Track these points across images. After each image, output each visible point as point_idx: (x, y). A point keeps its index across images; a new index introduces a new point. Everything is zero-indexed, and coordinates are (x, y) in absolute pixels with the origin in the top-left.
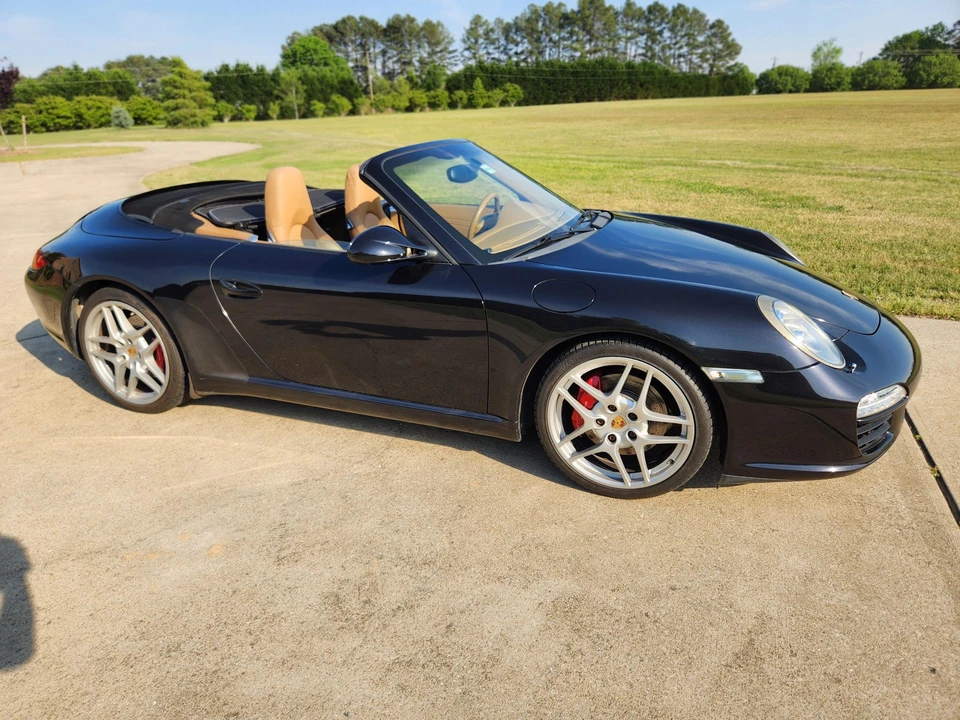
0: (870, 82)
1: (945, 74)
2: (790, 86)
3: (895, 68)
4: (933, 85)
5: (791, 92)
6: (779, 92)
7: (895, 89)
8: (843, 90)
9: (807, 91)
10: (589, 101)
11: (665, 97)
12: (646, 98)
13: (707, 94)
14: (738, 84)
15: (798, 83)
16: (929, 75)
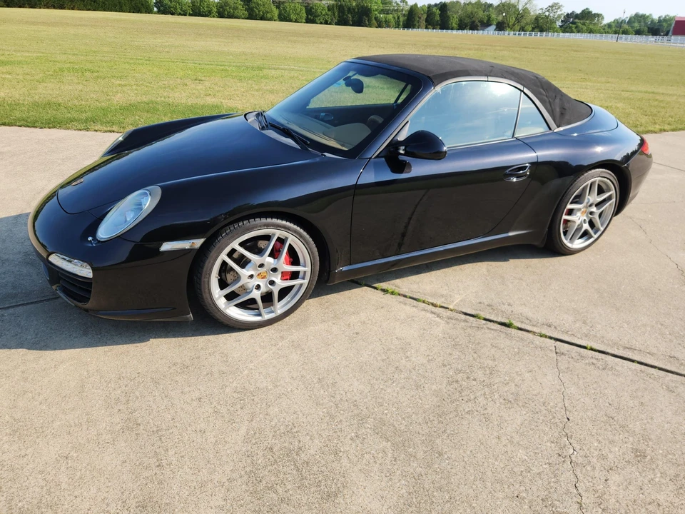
0: (228, 12)
1: (268, 12)
2: (179, 10)
3: (240, 4)
4: (262, 18)
5: (180, 14)
6: (173, 14)
7: (243, 19)
8: (214, 17)
9: (190, 15)
10: (20, 7)
11: (89, 10)
12: (73, 9)
13: (121, 10)
14: (142, 4)
15: (184, 8)
16: (259, 11)
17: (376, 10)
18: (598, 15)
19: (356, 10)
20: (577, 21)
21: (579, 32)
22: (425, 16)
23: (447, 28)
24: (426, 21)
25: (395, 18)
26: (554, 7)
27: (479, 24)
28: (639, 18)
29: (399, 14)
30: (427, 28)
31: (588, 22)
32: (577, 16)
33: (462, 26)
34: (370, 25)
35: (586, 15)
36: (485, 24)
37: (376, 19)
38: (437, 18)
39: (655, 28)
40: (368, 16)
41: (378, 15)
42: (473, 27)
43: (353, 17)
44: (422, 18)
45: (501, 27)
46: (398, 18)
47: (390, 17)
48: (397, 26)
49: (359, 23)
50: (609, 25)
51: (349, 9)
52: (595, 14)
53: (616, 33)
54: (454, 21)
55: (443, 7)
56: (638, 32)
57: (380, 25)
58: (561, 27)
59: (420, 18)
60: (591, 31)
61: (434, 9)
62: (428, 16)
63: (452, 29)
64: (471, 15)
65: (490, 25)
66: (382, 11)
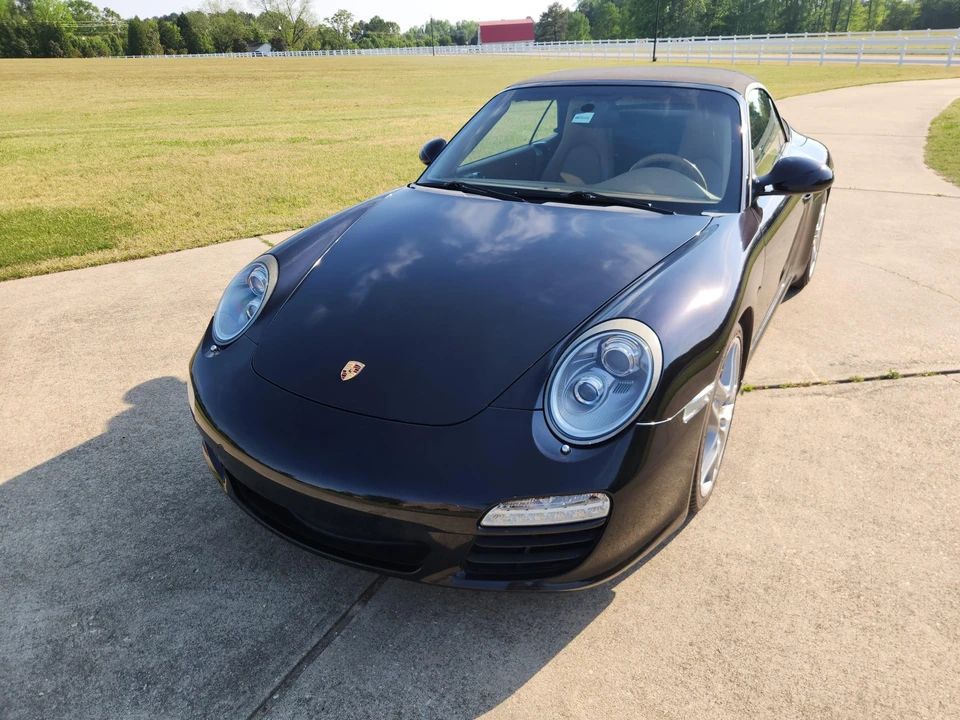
17: (68, 30)
18: (392, 25)
19: (33, 32)
20: (369, 32)
21: (377, 47)
22: (157, 36)
23: (201, 52)
24: (162, 41)
25: (106, 41)
26: (341, 16)
27: (245, 43)
28: (434, 25)
29: (112, 33)
30: (166, 52)
31: (383, 33)
32: (367, 27)
33: (220, 48)
34: (66, 54)
35: (377, 25)
36: (254, 43)
37: (74, 44)
38: (178, 37)
39: (458, 37)
40: (57, 40)
41: (76, 38)
42: (238, 48)
43: (30, 44)
44: (154, 38)
45: (278, 45)
46: (113, 40)
47: (98, 39)
48: (115, 53)
49: (45, 52)
50: (407, 36)
51: (18, 31)
52: (388, 23)
53: (418, 45)
54: (207, 41)
55: (182, 21)
56: (443, 43)
57: (85, 53)
58: (354, 40)
59: (151, 38)
60: (391, 45)
61: (169, 24)
62: (162, 36)
63: (207, 52)
64: (227, 31)
65: (262, 44)
66: (79, 32)
